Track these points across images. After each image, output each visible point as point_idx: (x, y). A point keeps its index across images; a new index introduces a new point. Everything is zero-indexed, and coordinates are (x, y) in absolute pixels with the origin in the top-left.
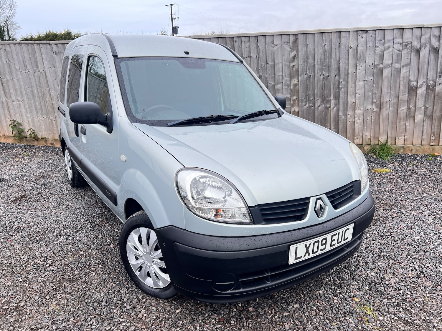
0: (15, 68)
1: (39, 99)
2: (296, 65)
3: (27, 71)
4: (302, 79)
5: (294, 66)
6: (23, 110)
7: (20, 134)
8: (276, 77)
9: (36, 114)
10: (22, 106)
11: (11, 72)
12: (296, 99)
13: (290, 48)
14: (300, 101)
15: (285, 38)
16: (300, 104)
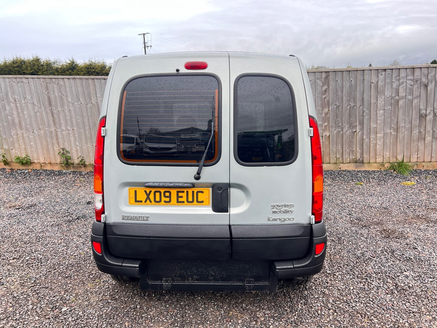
0: (68, 101)
1: (90, 129)
2: (327, 97)
3: (80, 103)
4: (332, 109)
5: (325, 97)
6: (72, 139)
7: (67, 161)
9: (85, 143)
10: (71, 135)
11: (62, 104)
12: (327, 125)
13: (323, 83)
14: (331, 127)
15: (318, 75)
16: (330, 129)
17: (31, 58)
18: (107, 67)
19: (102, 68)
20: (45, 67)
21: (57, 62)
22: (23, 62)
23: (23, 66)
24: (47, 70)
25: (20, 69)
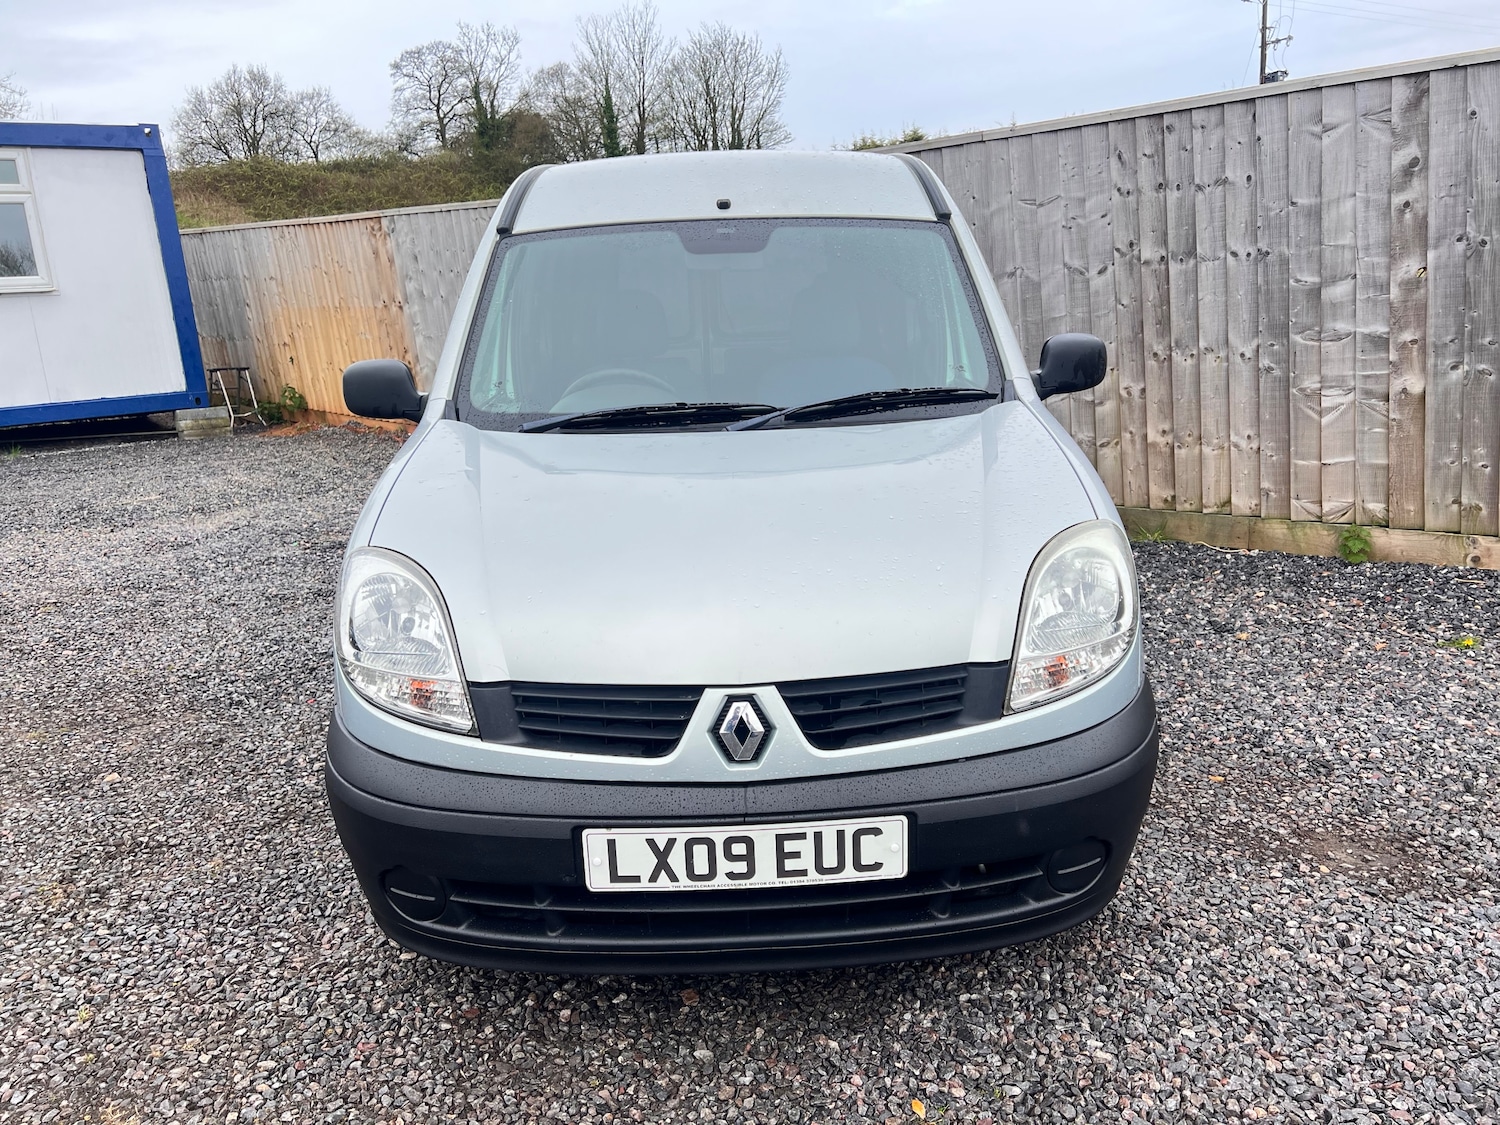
2: (1417, 200)
4: (1443, 259)
5: (1407, 204)
8: (1327, 254)
12: (1414, 342)
13: (1393, 134)
14: (1430, 350)
15: (1369, 97)
16: (1431, 361)
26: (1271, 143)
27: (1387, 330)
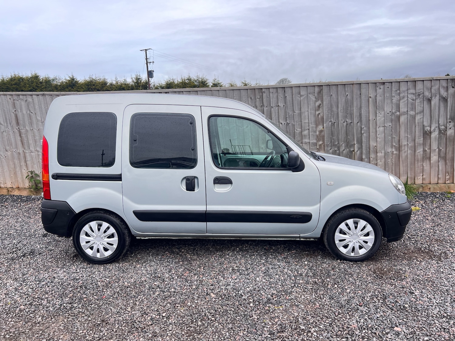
2: (321, 113)
4: (327, 126)
5: (319, 114)
7: (37, 186)
8: (303, 124)
11: (31, 122)
12: (322, 144)
13: (316, 98)
14: (326, 146)
15: (310, 90)
16: (326, 148)
17: (30, 76)
18: (108, 84)
19: (103, 85)
20: (44, 84)
21: (56, 79)
22: (21, 80)
23: (21, 83)
24: (46, 87)
25: (18, 87)
26: (289, 98)
27: (316, 141)
